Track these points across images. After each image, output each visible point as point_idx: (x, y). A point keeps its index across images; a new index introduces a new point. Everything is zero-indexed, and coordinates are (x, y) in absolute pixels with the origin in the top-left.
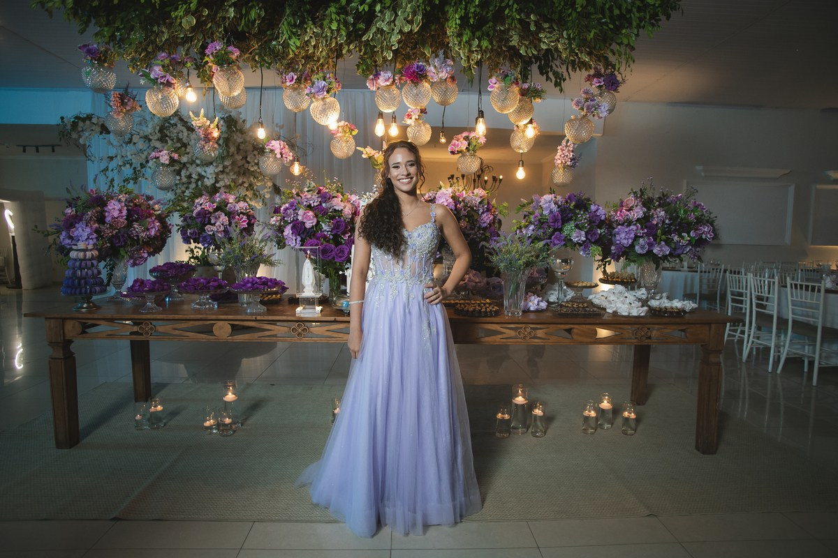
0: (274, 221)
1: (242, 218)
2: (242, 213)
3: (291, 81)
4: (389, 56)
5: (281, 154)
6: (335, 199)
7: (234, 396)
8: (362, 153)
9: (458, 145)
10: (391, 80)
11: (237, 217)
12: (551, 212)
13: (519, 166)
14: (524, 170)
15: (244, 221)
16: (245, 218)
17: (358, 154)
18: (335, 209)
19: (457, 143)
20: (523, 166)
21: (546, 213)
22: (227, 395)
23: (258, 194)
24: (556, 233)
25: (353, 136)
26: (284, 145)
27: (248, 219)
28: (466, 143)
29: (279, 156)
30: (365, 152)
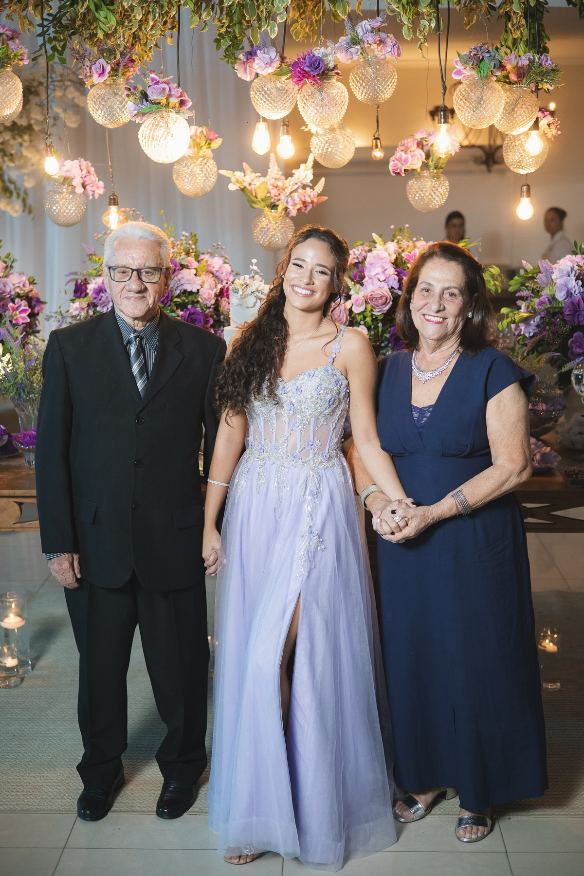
0: (76, 309)
1: (20, 306)
2: (18, 296)
3: (100, 75)
4: (272, 30)
5: (84, 186)
6: (185, 271)
7: (18, 619)
8: (229, 180)
9: (406, 161)
10: (277, 64)
11: (11, 304)
12: (569, 294)
13: (521, 196)
14: (532, 203)
15: (24, 311)
16: (24, 304)
17: (222, 181)
18: (185, 291)
19: (404, 156)
20: (529, 195)
21: (560, 296)
22: (7, 616)
23: (12, 187)
24: (575, 335)
25: (213, 151)
26: (87, 167)
27: (30, 306)
28: (420, 154)
29: (79, 190)
30: (233, 180)
